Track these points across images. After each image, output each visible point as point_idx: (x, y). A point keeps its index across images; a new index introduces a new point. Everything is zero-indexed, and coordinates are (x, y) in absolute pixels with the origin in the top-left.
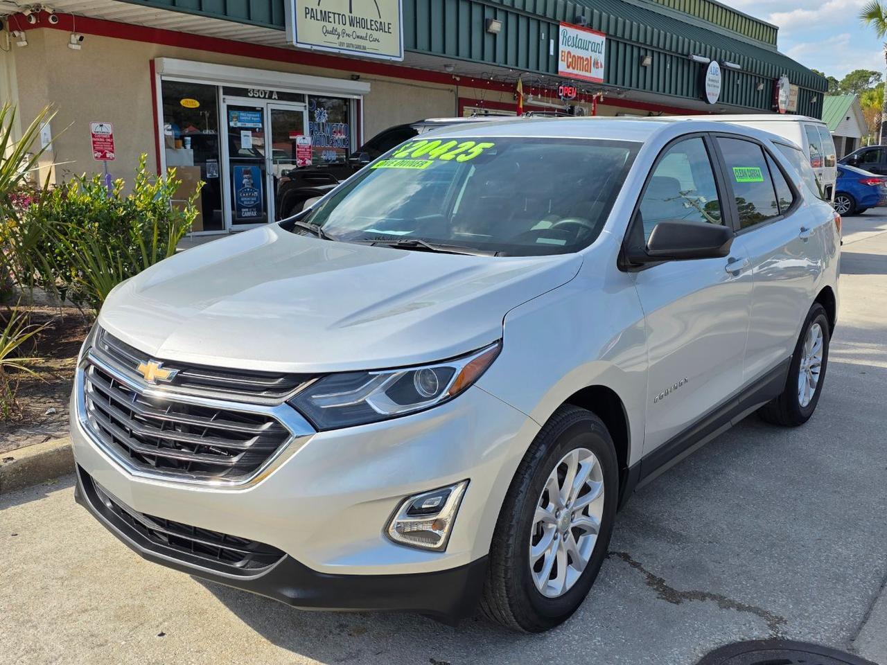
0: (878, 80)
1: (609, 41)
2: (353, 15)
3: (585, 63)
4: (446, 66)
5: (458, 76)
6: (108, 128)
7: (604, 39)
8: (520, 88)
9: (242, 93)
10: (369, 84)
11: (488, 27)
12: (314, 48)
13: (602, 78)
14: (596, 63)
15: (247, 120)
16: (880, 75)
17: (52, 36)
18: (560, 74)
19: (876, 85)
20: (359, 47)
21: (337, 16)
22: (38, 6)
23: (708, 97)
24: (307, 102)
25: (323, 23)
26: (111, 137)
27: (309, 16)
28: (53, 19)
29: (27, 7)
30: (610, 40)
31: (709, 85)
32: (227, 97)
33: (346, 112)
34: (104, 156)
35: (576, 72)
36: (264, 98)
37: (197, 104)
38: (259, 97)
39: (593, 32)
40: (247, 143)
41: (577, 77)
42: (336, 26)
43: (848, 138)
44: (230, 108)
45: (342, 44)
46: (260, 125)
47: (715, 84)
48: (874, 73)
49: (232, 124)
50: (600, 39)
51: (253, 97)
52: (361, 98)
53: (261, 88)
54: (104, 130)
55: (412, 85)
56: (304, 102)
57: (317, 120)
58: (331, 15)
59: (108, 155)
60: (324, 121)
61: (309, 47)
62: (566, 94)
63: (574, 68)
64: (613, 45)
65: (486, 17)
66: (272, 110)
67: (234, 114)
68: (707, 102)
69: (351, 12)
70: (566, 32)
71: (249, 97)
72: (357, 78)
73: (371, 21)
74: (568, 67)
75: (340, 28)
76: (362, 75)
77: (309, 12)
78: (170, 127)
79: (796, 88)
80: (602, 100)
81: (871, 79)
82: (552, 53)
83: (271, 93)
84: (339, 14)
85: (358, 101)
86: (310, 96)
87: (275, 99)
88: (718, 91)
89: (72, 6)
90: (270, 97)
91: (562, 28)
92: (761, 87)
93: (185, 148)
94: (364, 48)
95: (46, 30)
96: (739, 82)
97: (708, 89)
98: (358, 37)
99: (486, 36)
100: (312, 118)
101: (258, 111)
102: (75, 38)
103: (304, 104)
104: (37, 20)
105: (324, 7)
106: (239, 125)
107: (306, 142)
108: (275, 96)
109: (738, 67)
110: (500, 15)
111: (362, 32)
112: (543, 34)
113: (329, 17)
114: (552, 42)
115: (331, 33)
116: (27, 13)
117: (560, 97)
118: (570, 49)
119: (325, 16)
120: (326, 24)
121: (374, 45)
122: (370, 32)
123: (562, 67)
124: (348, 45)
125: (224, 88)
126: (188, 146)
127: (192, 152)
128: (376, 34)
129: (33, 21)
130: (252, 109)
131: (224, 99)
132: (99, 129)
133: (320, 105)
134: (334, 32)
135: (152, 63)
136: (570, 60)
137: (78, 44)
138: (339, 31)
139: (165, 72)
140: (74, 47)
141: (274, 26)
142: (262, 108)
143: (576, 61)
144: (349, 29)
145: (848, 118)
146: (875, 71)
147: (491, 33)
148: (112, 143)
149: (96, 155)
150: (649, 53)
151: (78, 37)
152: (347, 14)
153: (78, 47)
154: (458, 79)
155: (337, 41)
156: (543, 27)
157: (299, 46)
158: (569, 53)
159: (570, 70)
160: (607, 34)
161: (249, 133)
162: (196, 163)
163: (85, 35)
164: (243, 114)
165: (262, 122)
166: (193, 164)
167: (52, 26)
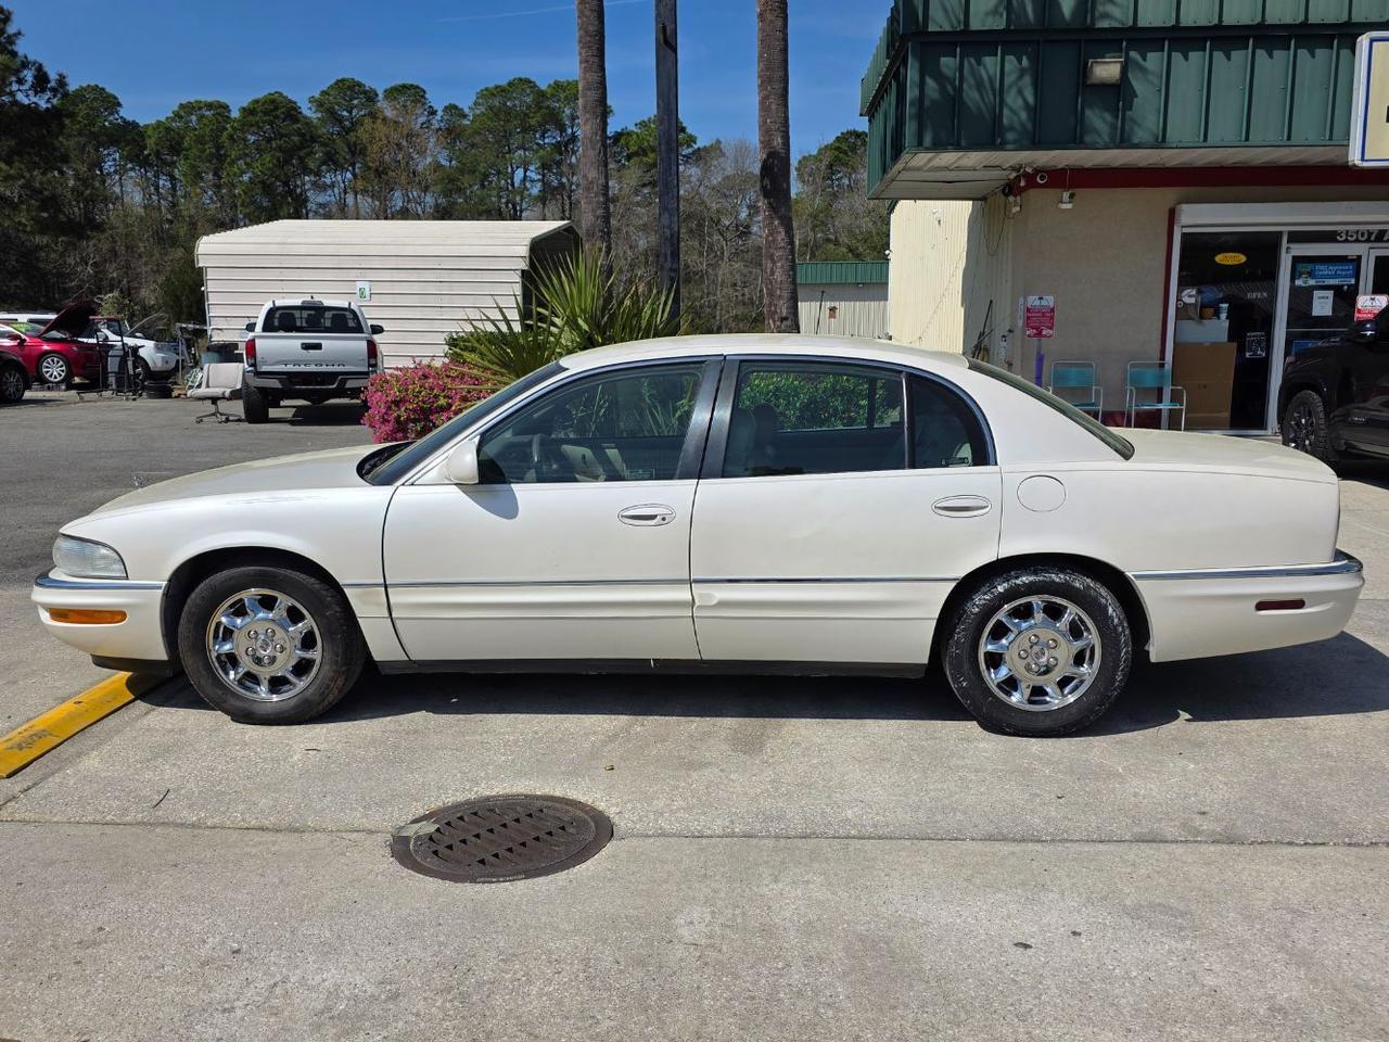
6: (1049, 301)
9: (1326, 237)
15: (1328, 275)
17: (1041, 197)
26: (1052, 310)
28: (1043, 177)
32: (1292, 246)
34: (1039, 334)
36: (1367, 241)
37: (1243, 258)
38: (1356, 241)
40: (1323, 308)
44: (1299, 260)
46: (1353, 281)
49: (1298, 282)
51: (1346, 241)
53: (1362, 228)
54: (1044, 303)
59: (1044, 333)
67: (1304, 268)
71: (1337, 242)
78: (1194, 292)
83: (1383, 232)
90: (1378, 241)
93: (1219, 318)
95: (1034, 192)
101: (1352, 261)
102: (1066, 195)
106: (1312, 282)
108: (1388, 236)
125: (1290, 233)
126: (1223, 316)
127: (1227, 324)
130: (1342, 259)
131: (1288, 248)
132: (1037, 303)
135: (1171, 213)
137: (1068, 202)
140: (1064, 206)
142: (1359, 257)
148: (1052, 318)
149: (1028, 333)
151: (1070, 194)
153: (1069, 206)
161: (1330, 294)
162: (1230, 339)
163: (1077, 191)
164: (1322, 267)
165: (1357, 276)
166: (1226, 339)
167: (1041, 186)
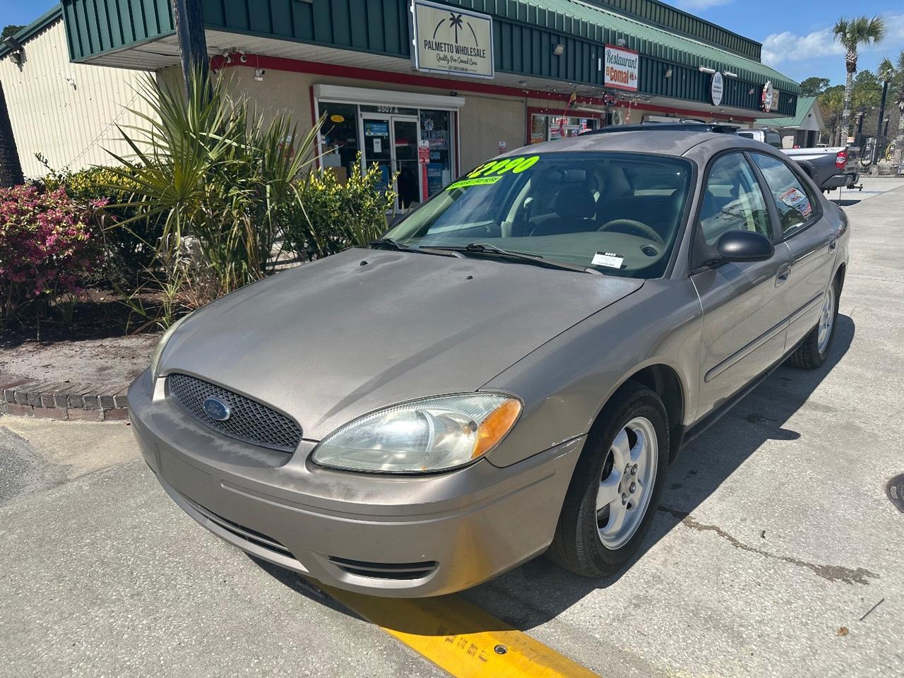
0: (826, 85)
1: (641, 59)
2: (458, 44)
3: (624, 76)
4: (520, 82)
5: (528, 90)
7: (637, 57)
8: (574, 97)
9: (373, 109)
10: (464, 99)
11: (553, 50)
12: (432, 71)
13: (636, 87)
14: (632, 76)
15: (377, 131)
16: (828, 81)
17: (242, 71)
18: (606, 85)
19: (825, 89)
20: (462, 69)
21: (446, 46)
22: (234, 49)
23: (714, 100)
24: (419, 114)
25: (438, 52)
27: (427, 47)
28: (244, 59)
29: (225, 50)
30: (642, 57)
31: (714, 91)
32: (363, 113)
33: (446, 122)
35: (617, 83)
36: (389, 113)
37: (342, 119)
38: (385, 112)
39: (629, 52)
40: (378, 147)
41: (618, 87)
42: (446, 53)
43: (809, 131)
44: (366, 121)
45: (451, 67)
46: (387, 134)
47: (719, 90)
48: (823, 80)
49: (367, 134)
50: (635, 57)
51: (381, 112)
52: (458, 110)
53: (386, 105)
55: (493, 98)
56: (417, 114)
57: (426, 128)
58: (443, 45)
60: (431, 129)
61: (427, 71)
62: (610, 101)
63: (615, 80)
64: (644, 62)
65: (552, 42)
66: (395, 122)
67: (368, 125)
68: (713, 104)
69: (456, 42)
70: (610, 52)
71: (378, 112)
72: (455, 95)
73: (471, 48)
74: (612, 80)
75: (449, 55)
76: (458, 92)
77: (428, 44)
78: (324, 138)
79: (777, 92)
80: (636, 104)
81: (821, 85)
82: (600, 69)
83: (394, 108)
84: (448, 45)
85: (456, 113)
86: (421, 110)
87: (396, 113)
88: (721, 95)
89: (258, 48)
90: (393, 113)
91: (607, 49)
92: (752, 91)
93: (335, 153)
94: (466, 70)
95: (239, 68)
96: (735, 88)
97: (714, 95)
98: (462, 61)
99: (552, 57)
100: (423, 127)
101: (385, 123)
102: (259, 72)
103: (416, 117)
104: (232, 60)
105: (438, 40)
106: (372, 134)
107: (425, 145)
108: (396, 111)
109: (736, 75)
110: (562, 40)
111: (464, 58)
112: (593, 55)
113: (442, 47)
114: (600, 60)
115: (443, 59)
116: (226, 55)
117: (605, 104)
118: (613, 65)
119: (438, 46)
120: (440, 52)
121: (473, 67)
122: (470, 57)
123: (607, 79)
124: (455, 68)
125: (361, 106)
126: (337, 152)
127: (339, 157)
128: (474, 59)
129: (229, 61)
130: (381, 122)
131: (361, 114)
133: (427, 117)
134: (445, 58)
135: (311, 89)
136: (613, 74)
137: (260, 77)
138: (449, 57)
139: (322, 95)
140: (257, 79)
141: (402, 56)
142: (388, 121)
143: (617, 75)
144: (456, 56)
145: (810, 116)
146: (824, 78)
147: (555, 55)
150: (670, 67)
151: (261, 72)
152: (454, 44)
153: (261, 79)
154: (527, 92)
155: (447, 65)
156: (593, 49)
157: (421, 70)
158: (612, 68)
159: (613, 82)
160: (639, 53)
161: (379, 140)
162: (342, 165)
163: (266, 70)
164: (375, 126)
165: (388, 131)
166: (340, 165)
167: (243, 64)
